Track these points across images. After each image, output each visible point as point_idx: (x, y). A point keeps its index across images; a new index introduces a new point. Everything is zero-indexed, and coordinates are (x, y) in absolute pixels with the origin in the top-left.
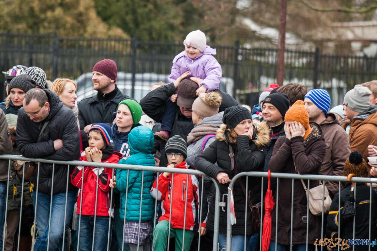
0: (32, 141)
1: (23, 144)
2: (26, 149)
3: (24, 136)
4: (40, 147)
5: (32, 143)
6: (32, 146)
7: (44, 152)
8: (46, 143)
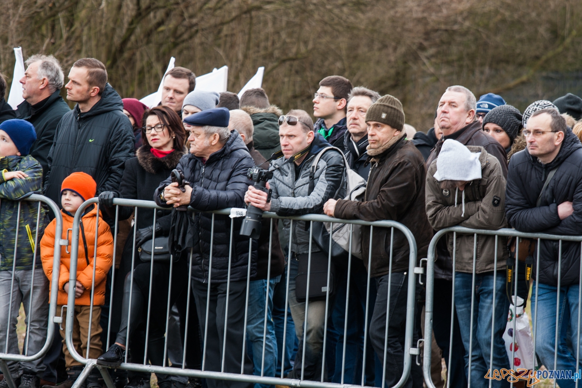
0: (527, 205)
1: (513, 211)
2: (517, 219)
3: (515, 197)
4: (538, 214)
5: (527, 208)
6: (526, 214)
7: (544, 224)
8: (546, 208)
